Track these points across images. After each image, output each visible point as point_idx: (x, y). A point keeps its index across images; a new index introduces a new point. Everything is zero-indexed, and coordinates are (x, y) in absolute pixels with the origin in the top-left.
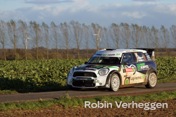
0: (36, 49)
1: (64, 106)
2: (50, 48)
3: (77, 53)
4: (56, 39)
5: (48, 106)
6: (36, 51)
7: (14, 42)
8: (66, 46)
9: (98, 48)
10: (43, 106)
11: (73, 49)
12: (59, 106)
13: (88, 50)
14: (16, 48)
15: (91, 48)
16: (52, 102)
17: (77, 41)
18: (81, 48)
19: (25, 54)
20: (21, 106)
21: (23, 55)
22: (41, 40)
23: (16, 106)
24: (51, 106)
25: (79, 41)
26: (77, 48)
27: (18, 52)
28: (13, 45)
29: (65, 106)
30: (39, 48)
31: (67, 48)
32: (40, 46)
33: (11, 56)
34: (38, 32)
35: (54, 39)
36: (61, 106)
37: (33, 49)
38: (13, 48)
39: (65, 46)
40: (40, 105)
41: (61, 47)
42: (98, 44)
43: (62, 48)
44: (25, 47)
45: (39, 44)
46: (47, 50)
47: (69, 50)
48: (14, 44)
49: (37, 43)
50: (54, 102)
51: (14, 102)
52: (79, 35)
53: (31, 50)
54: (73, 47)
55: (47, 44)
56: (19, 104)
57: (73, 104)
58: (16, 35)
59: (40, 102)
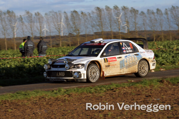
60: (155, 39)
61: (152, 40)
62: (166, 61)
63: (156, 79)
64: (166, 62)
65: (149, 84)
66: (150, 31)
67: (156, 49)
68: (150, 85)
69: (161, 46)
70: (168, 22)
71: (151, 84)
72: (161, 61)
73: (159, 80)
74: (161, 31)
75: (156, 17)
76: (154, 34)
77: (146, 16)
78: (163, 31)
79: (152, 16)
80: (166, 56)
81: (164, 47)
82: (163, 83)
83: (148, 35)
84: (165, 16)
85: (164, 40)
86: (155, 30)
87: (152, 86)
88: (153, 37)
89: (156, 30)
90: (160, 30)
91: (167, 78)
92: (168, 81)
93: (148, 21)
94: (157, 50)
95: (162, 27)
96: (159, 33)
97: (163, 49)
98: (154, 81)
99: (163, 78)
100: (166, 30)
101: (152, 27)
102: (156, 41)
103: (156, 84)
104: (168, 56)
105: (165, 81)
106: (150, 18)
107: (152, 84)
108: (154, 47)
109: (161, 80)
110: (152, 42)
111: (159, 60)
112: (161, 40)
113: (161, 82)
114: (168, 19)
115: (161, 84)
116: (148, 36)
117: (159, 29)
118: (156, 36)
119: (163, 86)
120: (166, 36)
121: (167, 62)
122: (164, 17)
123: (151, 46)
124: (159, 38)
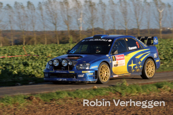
0: (91, 31)
1: (121, 94)
2: (107, 29)
3: (136, 34)
4: (113, 18)
5: (103, 94)
6: (91, 32)
7: (67, 23)
8: (125, 26)
9: (160, 27)
10: (98, 94)
11: (133, 30)
12: (115, 93)
13: (150, 30)
14: (70, 29)
15: (153, 28)
16: (108, 89)
17: (137, 20)
18: (142, 28)
19: (79, 36)
20: (74, 94)
21: (77, 37)
22: (97, 20)
23: (68, 95)
24: (107, 94)
25: (139, 20)
26: (136, 28)
27: (72, 34)
28: (66, 27)
29: (123, 94)
30: (95, 29)
31: (126, 28)
32: (96, 27)
33: (64, 39)
34: (94, 11)
35: (111, 19)
36: (117, 94)
37: (89, 30)
38: (67, 30)
39: (123, 27)
40: (94, 93)
41: (119, 27)
42: (161, 23)
43: (120, 29)
44: (80, 28)
45: (94, 25)
46: (103, 32)
47: (128, 30)
48: (67, 25)
49: (92, 24)
50: (110, 89)
51: (67, 91)
52: (139, 13)
53: (86, 31)
54: (133, 27)
55: (103, 24)
56: (72, 93)
57: (131, 92)
58: (69, 15)
59: (95, 89)
60: (24, 41)
61: (21, 43)
62: (37, 71)
63: (23, 96)
64: (37, 73)
65: (13, 102)
66: (18, 31)
67: (25, 55)
68: (14, 104)
69: (31, 51)
70: (41, 20)
71: (15, 101)
72: (30, 71)
73: (26, 97)
74: (32, 32)
75: (26, 12)
76: (23, 35)
77: (12, 11)
78: (36, 31)
79: (21, 11)
80: (38, 65)
81: (35, 52)
82: (31, 100)
83: (16, 36)
84: (39, 12)
85: (37, 44)
86: (25, 30)
87: (17, 104)
88: (23, 39)
89: (27, 30)
90: (32, 30)
91: (37, 94)
92: (38, 98)
93: (15, 18)
94: (26, 57)
95: (34, 26)
96: (31, 34)
97: (34, 55)
98: (20, 98)
99: (32, 94)
100: (39, 30)
101: (22, 27)
102: (25, 44)
103: (23, 102)
104: (40, 65)
105: (34, 98)
106: (19, 13)
107: (17, 102)
108: (22, 53)
109: (29, 96)
110: (19, 46)
111: (27, 69)
112: (33, 43)
113: (29, 99)
114: (42, 15)
115: (29, 102)
116: (16, 38)
117: (30, 29)
118: (26, 39)
119: (32, 104)
120: (39, 39)
121: (39, 73)
122: (37, 13)
123: (18, 51)
124: (31, 40)
